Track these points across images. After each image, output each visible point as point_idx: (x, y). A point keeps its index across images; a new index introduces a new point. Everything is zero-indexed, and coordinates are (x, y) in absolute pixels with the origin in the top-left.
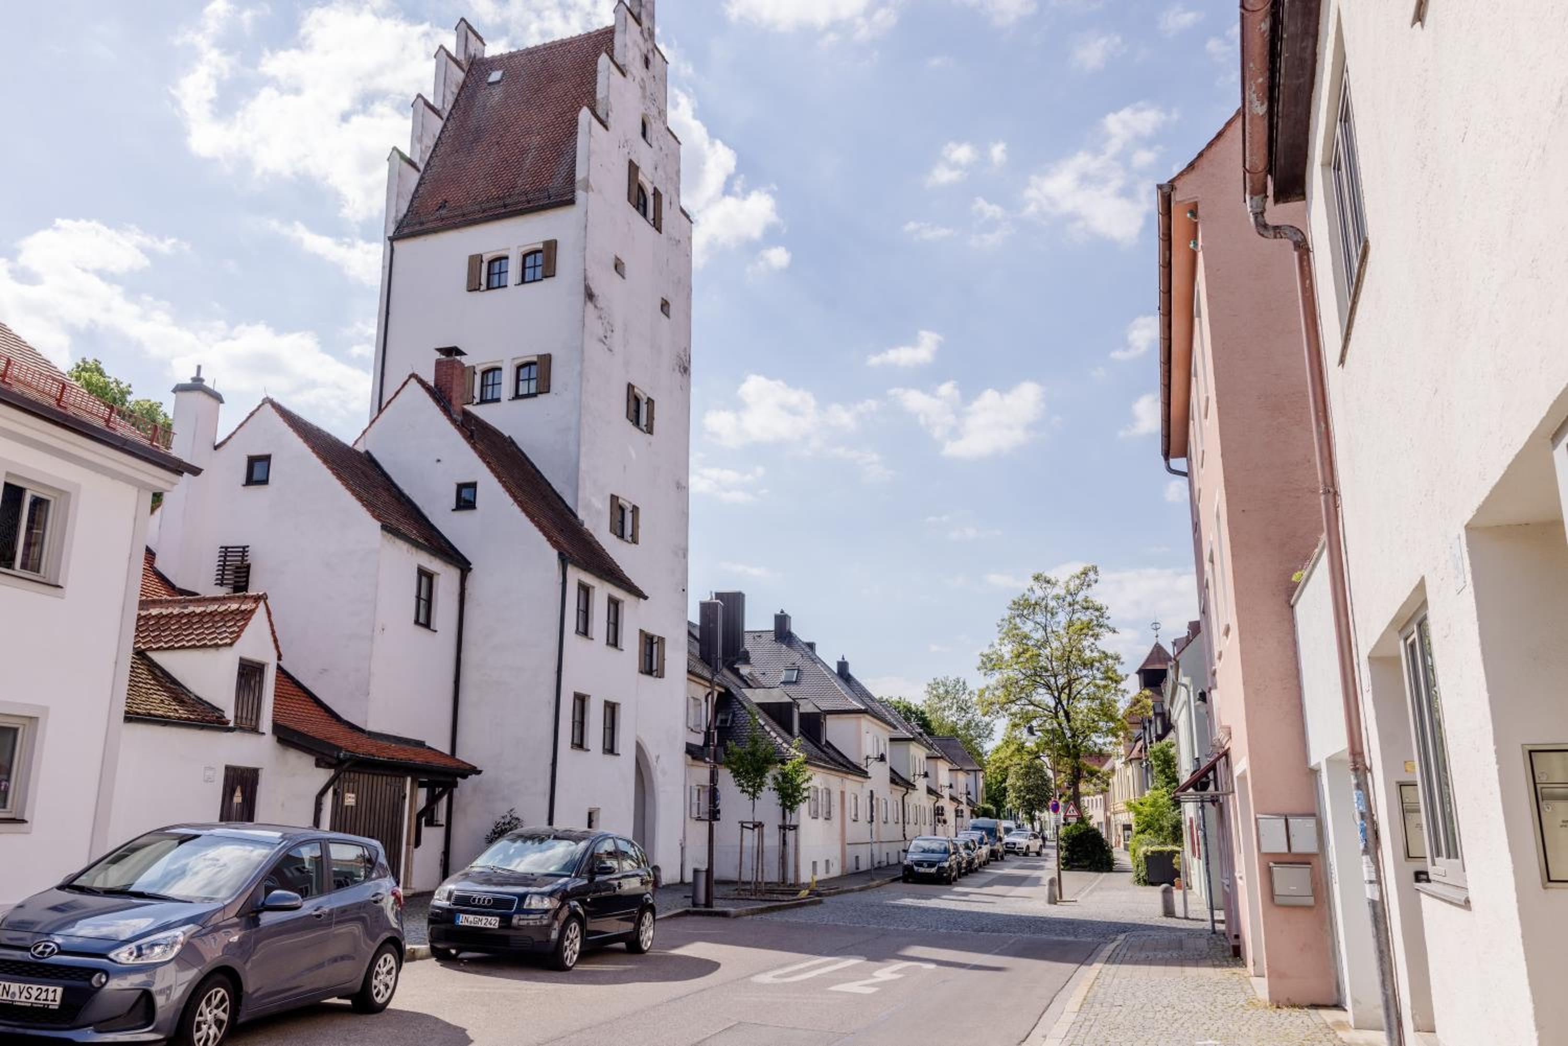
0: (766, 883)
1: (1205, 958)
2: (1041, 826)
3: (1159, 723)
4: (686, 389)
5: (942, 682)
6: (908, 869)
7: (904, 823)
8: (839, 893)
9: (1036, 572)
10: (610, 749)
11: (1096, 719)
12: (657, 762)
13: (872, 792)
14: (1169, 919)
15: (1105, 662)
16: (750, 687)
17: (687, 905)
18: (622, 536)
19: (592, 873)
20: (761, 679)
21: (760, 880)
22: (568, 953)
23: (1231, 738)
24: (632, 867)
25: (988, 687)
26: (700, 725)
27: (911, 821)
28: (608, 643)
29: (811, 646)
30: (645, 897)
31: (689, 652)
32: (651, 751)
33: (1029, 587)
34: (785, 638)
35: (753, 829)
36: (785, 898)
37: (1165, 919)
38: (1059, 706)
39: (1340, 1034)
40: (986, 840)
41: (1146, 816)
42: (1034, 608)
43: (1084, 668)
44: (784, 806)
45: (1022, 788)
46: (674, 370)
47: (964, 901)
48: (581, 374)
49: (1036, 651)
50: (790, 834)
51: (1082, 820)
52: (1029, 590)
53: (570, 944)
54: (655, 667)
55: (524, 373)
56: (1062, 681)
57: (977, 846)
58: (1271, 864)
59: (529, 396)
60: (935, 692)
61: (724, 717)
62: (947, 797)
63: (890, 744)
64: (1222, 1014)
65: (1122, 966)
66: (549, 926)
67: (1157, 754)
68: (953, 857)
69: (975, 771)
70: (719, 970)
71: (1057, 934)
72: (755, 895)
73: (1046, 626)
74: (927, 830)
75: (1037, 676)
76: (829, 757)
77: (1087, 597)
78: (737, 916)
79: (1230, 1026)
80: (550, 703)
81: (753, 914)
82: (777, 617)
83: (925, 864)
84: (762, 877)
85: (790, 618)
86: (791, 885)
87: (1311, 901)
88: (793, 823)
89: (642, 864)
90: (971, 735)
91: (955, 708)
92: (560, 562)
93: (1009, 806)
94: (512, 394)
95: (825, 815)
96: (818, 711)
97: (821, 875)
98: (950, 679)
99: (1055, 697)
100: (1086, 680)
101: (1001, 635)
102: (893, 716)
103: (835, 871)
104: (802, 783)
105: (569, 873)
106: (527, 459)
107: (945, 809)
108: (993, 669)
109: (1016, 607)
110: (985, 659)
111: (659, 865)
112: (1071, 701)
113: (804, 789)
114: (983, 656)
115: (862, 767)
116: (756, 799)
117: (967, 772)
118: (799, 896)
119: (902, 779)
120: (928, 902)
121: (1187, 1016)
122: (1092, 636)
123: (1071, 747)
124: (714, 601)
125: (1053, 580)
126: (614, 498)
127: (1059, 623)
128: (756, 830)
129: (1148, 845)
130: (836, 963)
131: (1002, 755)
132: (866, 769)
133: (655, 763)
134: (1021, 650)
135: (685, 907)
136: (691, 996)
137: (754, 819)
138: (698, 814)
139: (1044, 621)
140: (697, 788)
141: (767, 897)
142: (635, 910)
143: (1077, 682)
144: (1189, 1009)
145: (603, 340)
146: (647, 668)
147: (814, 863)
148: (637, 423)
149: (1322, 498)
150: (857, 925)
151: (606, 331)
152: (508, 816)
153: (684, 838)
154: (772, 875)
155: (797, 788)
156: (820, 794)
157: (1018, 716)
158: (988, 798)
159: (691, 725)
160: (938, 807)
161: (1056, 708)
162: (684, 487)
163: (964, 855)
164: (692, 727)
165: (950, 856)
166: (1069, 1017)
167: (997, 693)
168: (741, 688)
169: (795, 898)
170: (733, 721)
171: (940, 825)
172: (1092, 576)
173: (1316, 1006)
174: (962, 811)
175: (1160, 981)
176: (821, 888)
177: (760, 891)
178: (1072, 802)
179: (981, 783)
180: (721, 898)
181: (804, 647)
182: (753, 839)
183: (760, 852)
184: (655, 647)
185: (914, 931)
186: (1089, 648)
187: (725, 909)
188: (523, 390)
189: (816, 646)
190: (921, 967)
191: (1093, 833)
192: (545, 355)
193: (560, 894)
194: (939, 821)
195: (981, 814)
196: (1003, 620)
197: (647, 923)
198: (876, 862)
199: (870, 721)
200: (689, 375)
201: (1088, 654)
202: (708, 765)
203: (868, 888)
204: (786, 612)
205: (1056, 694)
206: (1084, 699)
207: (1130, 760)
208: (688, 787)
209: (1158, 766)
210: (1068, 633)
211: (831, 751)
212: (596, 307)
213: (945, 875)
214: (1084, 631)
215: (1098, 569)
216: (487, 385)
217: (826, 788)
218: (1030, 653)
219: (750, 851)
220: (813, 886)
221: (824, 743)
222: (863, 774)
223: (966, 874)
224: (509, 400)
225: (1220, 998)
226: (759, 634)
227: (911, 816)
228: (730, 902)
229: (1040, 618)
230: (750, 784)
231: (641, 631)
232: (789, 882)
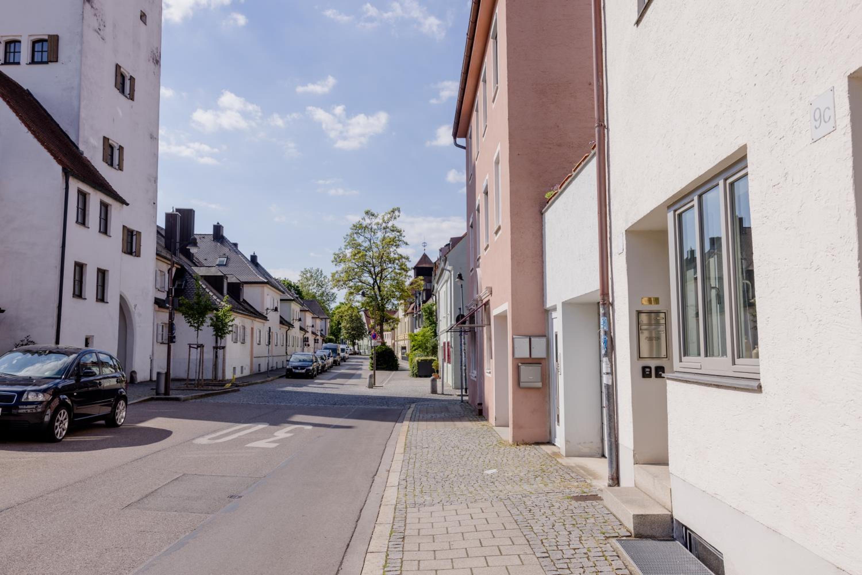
0: (204, 380)
1: (463, 417)
2: (358, 348)
3: (424, 294)
4: (157, 75)
5: (309, 270)
6: (290, 370)
7: (286, 345)
8: (249, 385)
9: (367, 209)
10: (101, 298)
11: (394, 291)
12: (135, 308)
13: (270, 328)
14: (434, 395)
15: (401, 261)
16: (196, 266)
17: (153, 394)
18: (111, 165)
19: (78, 377)
20: (204, 262)
21: (200, 378)
22: (59, 430)
23: (491, 294)
24: (112, 372)
25: (337, 272)
26: (164, 287)
27: (290, 345)
28: (100, 231)
29: (236, 245)
30: (119, 391)
31: (158, 243)
32: (131, 302)
33: (362, 217)
34: (220, 239)
35: (197, 348)
36: (216, 388)
37: (432, 395)
38: (375, 283)
39: (560, 460)
40: (331, 355)
41: (419, 342)
42: (365, 229)
43: (390, 263)
44: (217, 335)
45: (350, 328)
46: (149, 60)
47: (322, 387)
48: (81, 52)
49: (364, 253)
50: (220, 352)
51: (384, 344)
52: (362, 219)
53: (60, 424)
54: (134, 250)
55: (38, 47)
56: (377, 269)
57: (327, 358)
58: (520, 364)
59: (42, 63)
60: (305, 276)
61: (180, 283)
62: (310, 332)
63: (280, 303)
64: (487, 451)
65: (419, 423)
66: (43, 413)
67: (426, 309)
68: (315, 364)
69: (325, 319)
70: (172, 435)
71: (377, 405)
72: (198, 387)
73: (370, 240)
74: (299, 349)
75: (364, 266)
76: (245, 308)
77: (393, 225)
78: (185, 400)
79: (496, 458)
80: (56, 267)
81: (196, 399)
82: (214, 226)
83: (299, 368)
84: (202, 377)
85: (223, 227)
86: (220, 380)
87: (540, 385)
88: (222, 345)
89: (119, 370)
90: (324, 300)
91: (315, 285)
92: (63, 174)
93: (342, 337)
94: (29, 60)
95: (241, 341)
96: (239, 282)
97: (238, 375)
98: (313, 269)
99: (373, 278)
100: (390, 270)
101: (346, 244)
102: (282, 287)
103: (246, 372)
104: (228, 322)
105: (60, 376)
106: (41, 106)
107: (309, 339)
108: (341, 262)
109: (355, 228)
110: (336, 257)
111: (136, 370)
112: (382, 281)
113: (230, 326)
114: (335, 255)
115: (264, 314)
116: (199, 331)
117: (322, 319)
118: (225, 387)
119: (286, 321)
120: (301, 388)
121: (468, 453)
122: (396, 246)
123: (380, 305)
124: (175, 213)
125: (376, 214)
126: (106, 140)
127: (378, 238)
128: (199, 349)
129: (419, 356)
130: (250, 428)
131: (343, 309)
132: (266, 315)
133: (134, 309)
134: (356, 252)
135: (151, 395)
136: (149, 457)
137: (197, 342)
138: (162, 340)
139: (369, 237)
140: (162, 324)
141: (205, 388)
142: (112, 399)
143: (385, 271)
144: (468, 449)
145: (98, 31)
146: (129, 250)
147: (234, 368)
148: (123, 91)
149: (597, 129)
150: (261, 403)
151: (100, 25)
152: (26, 340)
153: (153, 354)
154: (208, 375)
155: (225, 325)
156: (239, 329)
157: (353, 288)
158: (331, 334)
159: (158, 286)
160: (305, 338)
161: (373, 284)
162: (156, 138)
163: (320, 363)
164: (159, 288)
165: (313, 363)
166: (399, 457)
167: (342, 275)
168: (191, 266)
169: (223, 388)
170: (186, 285)
171: (306, 347)
172: (397, 213)
173: (538, 443)
174: (318, 340)
175: (445, 431)
176: (238, 382)
177: (200, 384)
178: (380, 335)
179: (328, 325)
180: (175, 390)
181: (231, 245)
182: (197, 354)
183: (201, 361)
184: (134, 237)
185: (296, 405)
186: (393, 252)
187: (178, 396)
188: (37, 58)
189: (239, 245)
190: (303, 428)
191: (390, 350)
192: (54, 35)
193: (52, 390)
194: (305, 345)
195: (328, 341)
196: (347, 235)
197: (121, 407)
198: (270, 366)
199: (270, 289)
200: (160, 65)
201: (392, 255)
202: (168, 311)
203: (267, 381)
204: (220, 224)
205: (374, 277)
206: (389, 280)
207: (408, 314)
208: (155, 324)
209: (426, 315)
210: (382, 244)
211: (245, 305)
212: (92, 7)
213: (310, 373)
214: (391, 243)
215: (400, 209)
216: (10, 52)
217: (242, 326)
218: (361, 254)
219: (195, 362)
220: (234, 381)
221: (242, 300)
222: (265, 318)
223: (321, 373)
224: (27, 64)
225: (482, 441)
226: (203, 236)
227: (290, 342)
228: (182, 391)
229: (367, 235)
230: (195, 321)
231: (124, 226)
232: (218, 379)
